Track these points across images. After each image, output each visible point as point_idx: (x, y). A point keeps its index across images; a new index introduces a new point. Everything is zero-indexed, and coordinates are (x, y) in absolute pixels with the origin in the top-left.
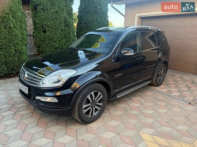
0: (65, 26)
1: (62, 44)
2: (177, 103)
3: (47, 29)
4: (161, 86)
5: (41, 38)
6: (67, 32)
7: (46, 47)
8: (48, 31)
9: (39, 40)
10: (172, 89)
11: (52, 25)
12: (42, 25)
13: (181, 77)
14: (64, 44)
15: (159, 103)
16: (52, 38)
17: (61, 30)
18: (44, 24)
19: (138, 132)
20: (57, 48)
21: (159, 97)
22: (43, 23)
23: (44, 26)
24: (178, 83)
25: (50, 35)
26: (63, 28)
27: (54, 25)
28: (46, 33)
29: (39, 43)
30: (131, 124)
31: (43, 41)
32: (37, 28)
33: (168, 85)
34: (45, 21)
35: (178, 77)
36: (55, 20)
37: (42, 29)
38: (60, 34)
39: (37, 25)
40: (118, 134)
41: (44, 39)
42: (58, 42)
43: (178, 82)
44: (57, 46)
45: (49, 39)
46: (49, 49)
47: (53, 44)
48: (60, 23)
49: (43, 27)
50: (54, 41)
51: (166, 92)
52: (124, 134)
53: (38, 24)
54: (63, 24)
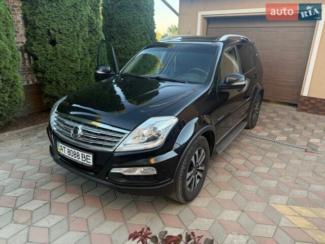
0: (89, 31)
1: (86, 66)
2: (291, 152)
3: (58, 37)
4: (256, 128)
5: (48, 54)
6: (94, 43)
7: (58, 71)
8: (61, 42)
9: (44, 59)
10: (272, 131)
11: (68, 30)
12: (49, 30)
13: (274, 112)
14: (90, 64)
15: (269, 155)
16: (70, 56)
17: (84, 40)
18: (53, 29)
19: (268, 203)
20: (78, 72)
21: (263, 145)
22: (49, 25)
23: (52, 32)
24: (275, 121)
25: (65, 50)
26: (87, 36)
27: (72, 30)
28: (57, 46)
29: (43, 66)
30: (250, 192)
31: (51, 61)
32: (39, 36)
33: (264, 125)
34: (54, 21)
35: (269, 111)
36: (72, 21)
37: (47, 37)
38: (82, 47)
39: (38, 31)
40: (243, 211)
41: (54, 56)
42: (79, 61)
43: (274, 119)
44: (79, 70)
45: (64, 57)
46: (65, 76)
47: (71, 66)
48: (81, 26)
49: (49, 34)
50: (73, 60)
51: (267, 136)
52: (251, 210)
53: (39, 28)
54: (87, 29)
